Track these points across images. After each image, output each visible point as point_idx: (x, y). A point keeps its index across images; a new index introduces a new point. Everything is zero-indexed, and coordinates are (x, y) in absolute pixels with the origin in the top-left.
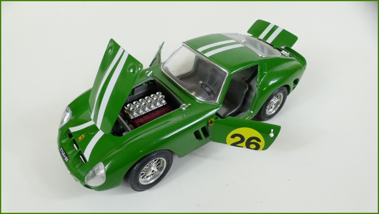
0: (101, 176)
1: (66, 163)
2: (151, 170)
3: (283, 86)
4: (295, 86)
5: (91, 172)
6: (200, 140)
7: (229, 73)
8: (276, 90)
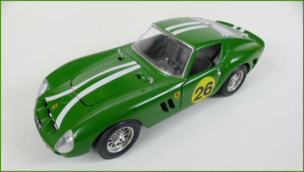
0: (70, 143)
1: (39, 130)
2: (119, 138)
3: (243, 64)
4: (254, 65)
5: (61, 139)
6: (166, 112)
7: (194, 49)
8: (237, 68)
